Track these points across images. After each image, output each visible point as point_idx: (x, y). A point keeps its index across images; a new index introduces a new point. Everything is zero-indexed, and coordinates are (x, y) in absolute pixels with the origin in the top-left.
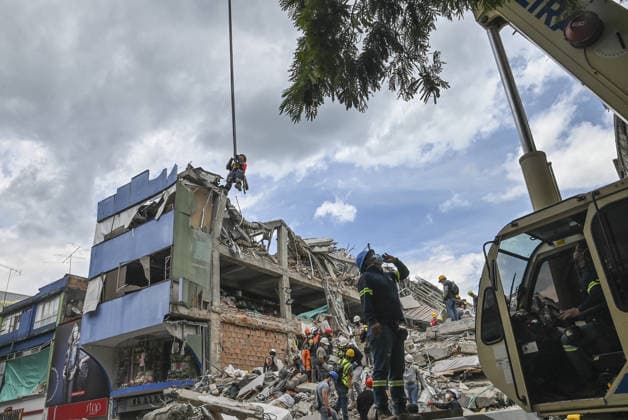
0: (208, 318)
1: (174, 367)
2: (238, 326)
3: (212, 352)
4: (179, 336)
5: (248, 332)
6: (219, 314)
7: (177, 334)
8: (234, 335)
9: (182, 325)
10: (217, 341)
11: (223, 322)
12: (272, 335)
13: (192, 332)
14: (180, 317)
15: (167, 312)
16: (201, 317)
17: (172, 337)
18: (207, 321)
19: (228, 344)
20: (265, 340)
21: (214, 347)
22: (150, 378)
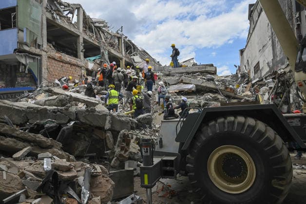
0: (40, 53)
1: (19, 79)
2: (56, 60)
3: (43, 73)
4: (24, 62)
5: (61, 64)
6: (47, 52)
7: (23, 61)
8: (55, 65)
9: (26, 56)
10: (46, 68)
11: (49, 57)
12: (74, 67)
13: (32, 61)
14: (25, 51)
15: (16, 47)
16: (37, 53)
17: (20, 62)
18: (40, 56)
19: (51, 69)
20: (70, 69)
21: (44, 70)
22: (4, 85)
